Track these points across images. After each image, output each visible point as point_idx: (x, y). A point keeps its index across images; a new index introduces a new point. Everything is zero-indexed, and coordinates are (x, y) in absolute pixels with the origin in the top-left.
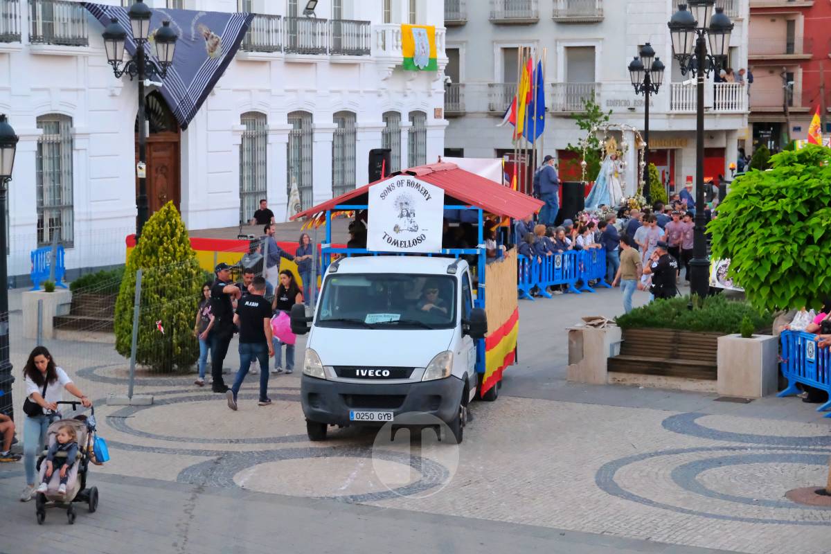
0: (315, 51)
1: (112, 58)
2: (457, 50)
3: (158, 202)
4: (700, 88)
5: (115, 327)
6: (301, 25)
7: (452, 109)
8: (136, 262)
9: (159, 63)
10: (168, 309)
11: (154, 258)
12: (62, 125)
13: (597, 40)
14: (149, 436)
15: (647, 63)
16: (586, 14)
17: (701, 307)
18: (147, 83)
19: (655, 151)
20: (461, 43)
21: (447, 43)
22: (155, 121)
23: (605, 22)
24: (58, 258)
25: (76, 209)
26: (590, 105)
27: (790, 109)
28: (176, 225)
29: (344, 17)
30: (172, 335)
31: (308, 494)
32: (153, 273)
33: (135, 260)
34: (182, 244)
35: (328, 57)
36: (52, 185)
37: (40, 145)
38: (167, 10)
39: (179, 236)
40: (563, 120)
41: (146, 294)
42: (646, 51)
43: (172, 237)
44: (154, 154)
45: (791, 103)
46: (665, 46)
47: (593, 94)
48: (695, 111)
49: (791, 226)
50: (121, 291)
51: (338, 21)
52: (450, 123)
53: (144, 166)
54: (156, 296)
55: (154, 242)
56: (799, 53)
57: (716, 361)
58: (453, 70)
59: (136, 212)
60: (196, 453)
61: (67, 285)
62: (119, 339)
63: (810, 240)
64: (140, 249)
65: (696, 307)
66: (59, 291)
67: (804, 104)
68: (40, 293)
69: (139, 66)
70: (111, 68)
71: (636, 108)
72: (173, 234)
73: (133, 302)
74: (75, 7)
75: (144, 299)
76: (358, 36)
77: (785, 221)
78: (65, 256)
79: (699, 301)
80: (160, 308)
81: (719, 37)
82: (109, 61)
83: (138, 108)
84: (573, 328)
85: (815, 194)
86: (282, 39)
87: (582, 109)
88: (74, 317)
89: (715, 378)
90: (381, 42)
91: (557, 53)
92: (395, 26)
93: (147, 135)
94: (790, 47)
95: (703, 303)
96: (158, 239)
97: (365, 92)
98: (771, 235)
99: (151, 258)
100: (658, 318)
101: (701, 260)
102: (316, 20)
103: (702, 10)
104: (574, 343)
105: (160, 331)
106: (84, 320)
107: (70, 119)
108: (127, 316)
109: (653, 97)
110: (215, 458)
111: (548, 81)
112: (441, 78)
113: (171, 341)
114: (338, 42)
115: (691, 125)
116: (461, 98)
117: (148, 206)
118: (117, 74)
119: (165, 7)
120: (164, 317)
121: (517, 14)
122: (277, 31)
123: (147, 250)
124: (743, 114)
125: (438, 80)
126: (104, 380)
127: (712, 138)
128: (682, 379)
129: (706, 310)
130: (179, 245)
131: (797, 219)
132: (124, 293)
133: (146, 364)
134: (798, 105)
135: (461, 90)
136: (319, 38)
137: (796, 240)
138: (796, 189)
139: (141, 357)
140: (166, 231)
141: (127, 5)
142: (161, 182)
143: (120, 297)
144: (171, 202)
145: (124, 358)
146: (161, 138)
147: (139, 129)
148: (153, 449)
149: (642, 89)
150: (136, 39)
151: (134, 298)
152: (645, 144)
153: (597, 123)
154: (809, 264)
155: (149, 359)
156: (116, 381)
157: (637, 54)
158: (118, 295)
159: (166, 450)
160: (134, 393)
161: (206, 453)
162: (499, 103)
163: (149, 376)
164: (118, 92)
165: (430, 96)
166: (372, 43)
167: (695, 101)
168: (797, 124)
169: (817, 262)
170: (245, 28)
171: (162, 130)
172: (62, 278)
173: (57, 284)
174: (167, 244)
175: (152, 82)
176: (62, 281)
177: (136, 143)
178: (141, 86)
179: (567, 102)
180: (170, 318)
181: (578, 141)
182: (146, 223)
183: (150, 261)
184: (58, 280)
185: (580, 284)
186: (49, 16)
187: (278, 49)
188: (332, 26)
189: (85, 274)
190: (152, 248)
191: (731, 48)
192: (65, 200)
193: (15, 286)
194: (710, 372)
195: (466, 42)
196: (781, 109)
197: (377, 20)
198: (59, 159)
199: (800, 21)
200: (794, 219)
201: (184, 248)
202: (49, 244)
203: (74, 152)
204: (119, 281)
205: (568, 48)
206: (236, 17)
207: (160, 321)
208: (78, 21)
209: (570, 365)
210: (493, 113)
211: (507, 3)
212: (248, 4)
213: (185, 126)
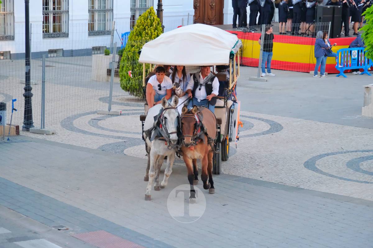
3: (209, 7)
28: (154, 21)
34: (156, 31)
39: (155, 26)
43: (151, 27)
55: (141, 29)
62: (121, 81)
72: (152, 25)
84: (367, 86)
96: (143, 27)
104: (367, 94)
123: (137, 33)
130: (155, 31)
140: (148, 22)
174: (148, 30)
183: (138, 39)
192: (149, 5)
201: (157, 33)
209: (364, 107)
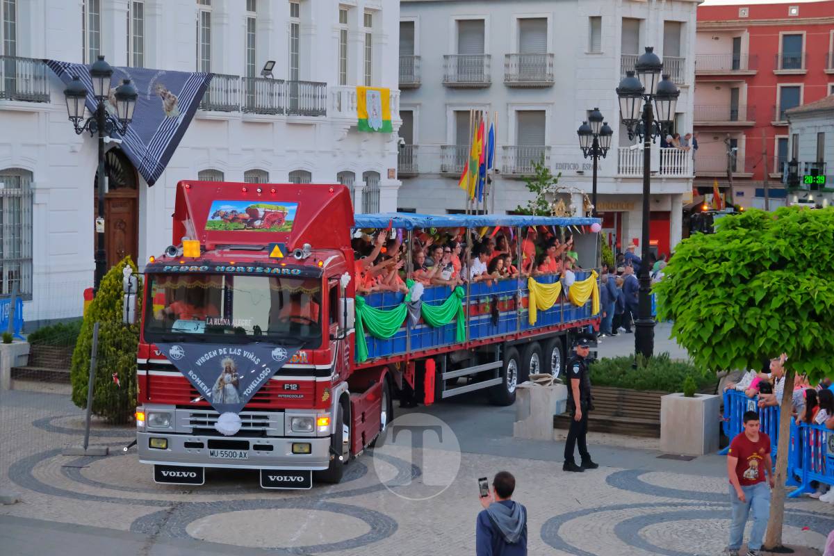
0: (272, 111)
1: (73, 114)
2: (411, 112)
3: (116, 255)
4: (647, 153)
5: (71, 379)
6: (260, 86)
7: (405, 170)
8: (93, 315)
9: (120, 120)
10: (125, 362)
11: (111, 311)
12: (23, 179)
13: (548, 104)
14: (103, 486)
15: (596, 127)
16: (536, 79)
17: (645, 367)
18: (107, 139)
19: (603, 214)
20: (415, 105)
21: (401, 105)
22: (114, 176)
23: (555, 86)
24: (16, 310)
25: (34, 262)
26: (539, 168)
27: (734, 175)
29: (301, 78)
30: (128, 387)
31: (260, 544)
32: (110, 326)
33: (92, 313)
35: (284, 117)
36: (12, 238)
37: (1, 199)
38: (127, 68)
40: (514, 183)
41: (103, 347)
42: (595, 116)
44: (113, 210)
45: (734, 169)
46: (614, 111)
47: (543, 157)
48: (642, 175)
49: (733, 288)
50: (78, 343)
51: (295, 82)
52: (403, 183)
53: (102, 221)
54: (112, 349)
55: (112, 296)
56: (742, 120)
57: (659, 419)
58: (406, 131)
59: (94, 267)
60: (150, 503)
61: (26, 336)
62: (75, 390)
63: (751, 303)
64: (97, 303)
65: (640, 366)
66: (17, 343)
67: (746, 170)
69: (99, 123)
70: (72, 124)
71: (585, 171)
73: (90, 354)
74: (37, 64)
75: (100, 352)
76: (314, 97)
77: (727, 283)
78: (23, 308)
79: (643, 360)
80: (117, 360)
81: (666, 103)
82: (70, 117)
83: (97, 164)
84: (520, 386)
85: (756, 257)
86: (240, 99)
87: (533, 173)
88: (32, 369)
89: (658, 436)
90: (336, 104)
91: (508, 117)
92: (350, 88)
93: (107, 190)
94: (734, 114)
95: (647, 363)
96: (116, 293)
97: (321, 152)
98: (714, 297)
99: (109, 311)
100: (604, 377)
101: (646, 321)
102: (273, 81)
103: (649, 76)
104: (522, 400)
105: (115, 383)
106: (41, 371)
107: (31, 174)
108: (84, 368)
109: (601, 161)
110: (168, 508)
111: (499, 143)
112: (395, 139)
113: (127, 393)
114: (294, 103)
115: (638, 189)
116: (414, 159)
117: (106, 260)
118: (78, 130)
119: (126, 66)
120: (120, 370)
121: (469, 80)
122: (235, 91)
123: (105, 303)
124: (688, 179)
125: (392, 141)
126: (60, 430)
127: (658, 201)
128: (626, 437)
129: (649, 369)
131: (739, 281)
132: (81, 345)
133: (102, 415)
134: (741, 171)
135: (414, 153)
136: (276, 98)
137: (739, 302)
138: (739, 253)
139: (96, 408)
141: (88, 62)
142: (119, 237)
143: (77, 349)
144: (129, 257)
145: (81, 409)
146: (120, 194)
147: (99, 185)
148: (107, 499)
149: (590, 153)
150: (96, 97)
151: (91, 350)
152: (593, 207)
153: (547, 186)
154: (750, 326)
155: (105, 410)
156: (71, 432)
157: (585, 119)
158: (75, 347)
159: (120, 500)
160: (90, 443)
161: (159, 503)
162: (451, 164)
163: (104, 427)
164: (78, 148)
165: (383, 156)
166: (329, 104)
167: (642, 165)
168: (740, 189)
169: (758, 324)
170: (204, 88)
171: (121, 186)
172: (21, 329)
173: (14, 336)
175: (112, 139)
176: (20, 333)
177: (96, 199)
178: (101, 143)
179: (518, 165)
180: (126, 370)
181: (528, 203)
182: (104, 277)
183: (107, 314)
184: (16, 331)
186: (12, 72)
187: (235, 108)
188: (289, 87)
189: (42, 326)
190: (109, 301)
191: (677, 114)
192: (24, 253)
194: (653, 430)
195: (420, 104)
196: (725, 175)
197: (333, 82)
198: (19, 212)
199: (744, 88)
200: (736, 281)
202: (9, 296)
203: (34, 206)
204: (76, 334)
205: (519, 112)
206: (196, 76)
207: (116, 374)
208: (41, 78)
209: (516, 421)
210: (445, 175)
211: (460, 68)
212: (207, 65)
213: (151, 183)
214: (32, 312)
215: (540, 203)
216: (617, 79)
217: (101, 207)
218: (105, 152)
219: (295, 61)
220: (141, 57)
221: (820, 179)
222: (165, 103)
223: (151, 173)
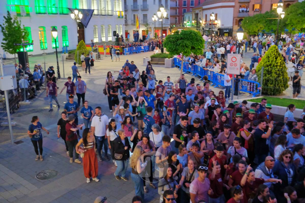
2: (126, 15)
5: (75, 59)
7: (126, 24)
8: (78, 48)
12: (65, 27)
16: (146, 9)
23: (149, 10)
24: (66, 49)
29: (109, 10)
35: (106, 16)
36: (65, 37)
37: (62, 31)
38: (81, 9)
41: (79, 54)
45: (176, 22)
47: (147, 21)
53: (78, 34)
56: (178, 15)
57: (165, 62)
58: (126, 18)
59: (77, 41)
60: (88, 78)
64: (78, 46)
66: (66, 54)
67: (178, 22)
68: (64, 54)
74: (66, 9)
76: (111, 13)
83: (77, 25)
87: (146, 24)
91: (142, 15)
93: (79, 29)
94: (176, 14)
102: (104, 10)
106: (71, 58)
107: (67, 26)
109: (156, 22)
110: (91, 79)
112: (124, 19)
114: (108, 14)
117: (80, 40)
121: (135, 9)
122: (98, 12)
124: (169, 25)
135: (127, 21)
141: (74, 8)
142: (81, 36)
146: (81, 29)
152: (155, 30)
165: (122, 22)
170: (93, 12)
172: (67, 51)
175: (79, 21)
179: (143, 23)
185: (145, 51)
186: (62, 10)
187: (99, 15)
188: (107, 11)
189: (70, 51)
192: (67, 39)
193: (59, 53)
195: (128, 14)
198: (65, 33)
202: (65, 46)
205: (144, 15)
206: (92, 10)
210: (132, 24)
211: (134, 7)
212: (94, 8)
213: (86, 27)
214: (68, 49)
215: (147, 29)
216: (158, 9)
217: (79, 32)
218: (78, 23)
219: (108, 7)
220: (83, 7)
221: (189, 24)
222: (87, 14)
223: (86, 26)
